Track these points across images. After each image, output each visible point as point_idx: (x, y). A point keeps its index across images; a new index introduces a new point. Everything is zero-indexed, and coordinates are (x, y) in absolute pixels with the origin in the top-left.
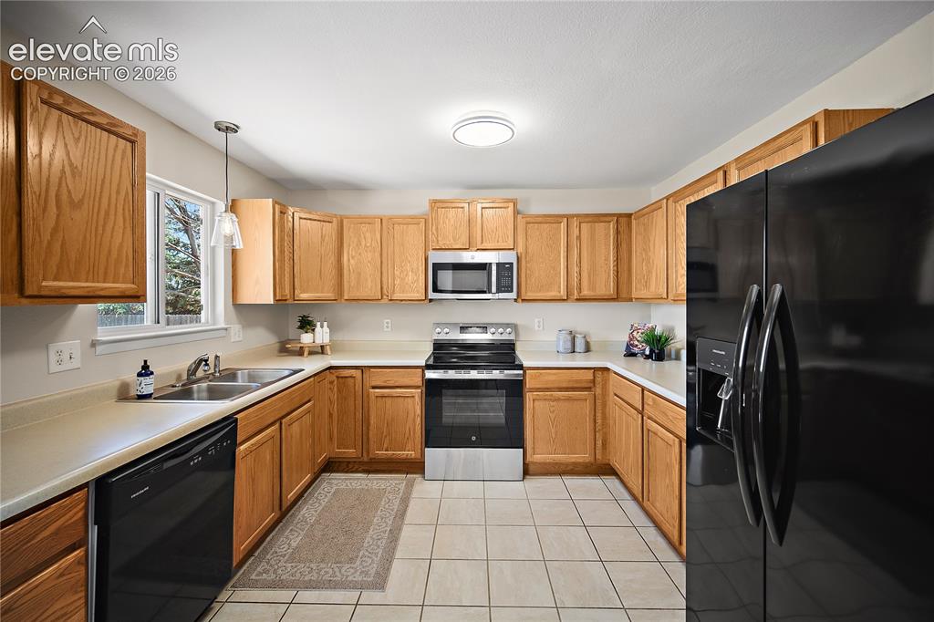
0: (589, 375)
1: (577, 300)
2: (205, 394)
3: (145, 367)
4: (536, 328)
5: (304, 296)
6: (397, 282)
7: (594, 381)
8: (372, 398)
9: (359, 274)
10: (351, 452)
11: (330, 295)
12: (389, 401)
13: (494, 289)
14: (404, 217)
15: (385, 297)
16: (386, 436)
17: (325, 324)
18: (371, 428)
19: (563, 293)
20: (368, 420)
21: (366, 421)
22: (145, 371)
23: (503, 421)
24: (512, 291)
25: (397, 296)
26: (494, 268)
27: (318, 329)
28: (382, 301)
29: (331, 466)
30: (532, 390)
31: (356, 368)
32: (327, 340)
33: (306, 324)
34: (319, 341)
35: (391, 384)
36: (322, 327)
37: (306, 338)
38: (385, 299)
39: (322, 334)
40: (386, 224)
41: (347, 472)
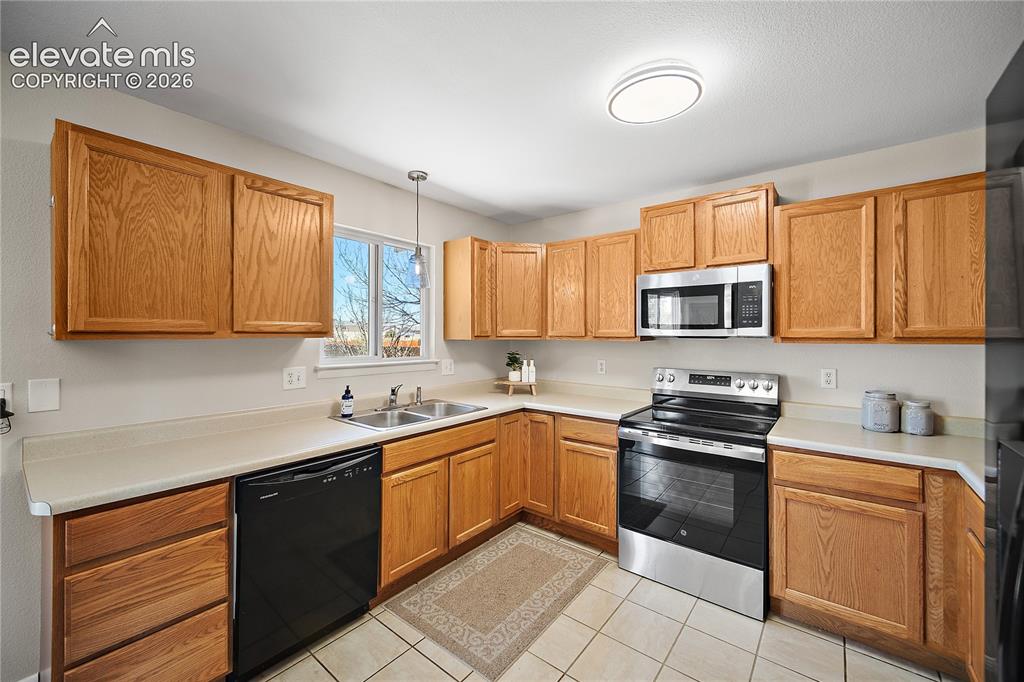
0: (912, 480)
1: (900, 339)
2: (396, 421)
3: (348, 392)
4: (823, 384)
5: (506, 332)
6: (603, 315)
7: (922, 493)
8: (563, 450)
9: (563, 308)
10: (543, 507)
11: (534, 331)
12: (580, 458)
13: (728, 322)
14: (611, 236)
15: (589, 334)
16: (577, 499)
17: (532, 362)
18: (561, 485)
19: (866, 326)
20: (559, 476)
21: (556, 475)
22: (347, 395)
23: (731, 518)
24: (760, 325)
25: (603, 331)
26: (728, 292)
27: (525, 367)
28: (587, 339)
29: (524, 516)
30: (785, 483)
31: (549, 413)
32: (532, 380)
33: (514, 362)
34: (525, 380)
35: (582, 437)
36: (529, 365)
37: (514, 376)
38: (590, 335)
39: (527, 374)
40: (589, 248)
41: (541, 528)
